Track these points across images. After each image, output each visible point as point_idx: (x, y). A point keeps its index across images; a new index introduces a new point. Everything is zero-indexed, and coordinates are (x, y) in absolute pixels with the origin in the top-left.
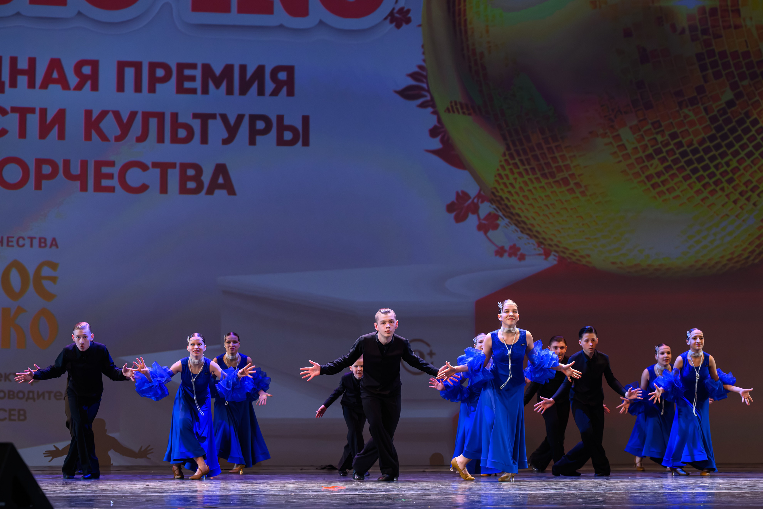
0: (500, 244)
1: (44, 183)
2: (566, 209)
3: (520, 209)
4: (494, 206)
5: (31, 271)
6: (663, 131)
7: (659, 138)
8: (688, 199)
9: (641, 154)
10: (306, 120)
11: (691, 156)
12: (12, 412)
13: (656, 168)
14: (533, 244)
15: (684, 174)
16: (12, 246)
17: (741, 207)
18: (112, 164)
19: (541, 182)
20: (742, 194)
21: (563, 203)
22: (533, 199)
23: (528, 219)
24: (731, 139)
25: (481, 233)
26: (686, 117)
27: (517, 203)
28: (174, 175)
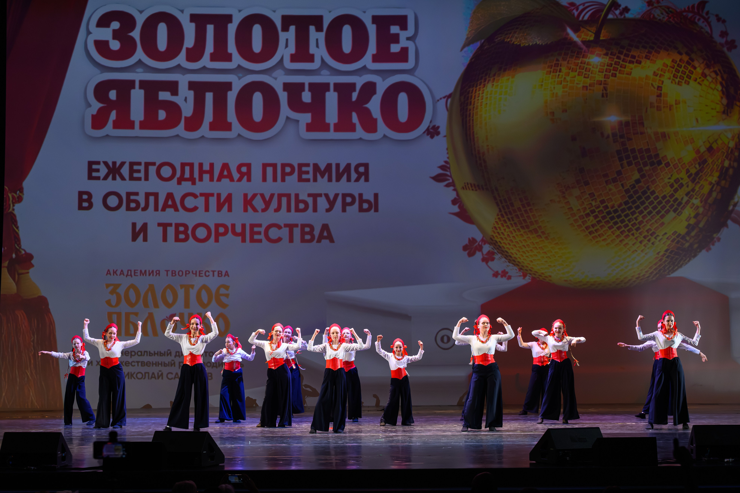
0: (495, 270)
1: (221, 238)
2: (536, 247)
3: (507, 248)
4: (492, 247)
5: (214, 292)
6: (596, 199)
7: (594, 203)
8: (612, 241)
9: (582, 213)
10: (376, 196)
11: (613, 214)
13: (592, 221)
14: (516, 270)
15: (610, 225)
16: (202, 276)
17: (644, 245)
18: (260, 225)
19: (520, 231)
20: (645, 237)
21: (534, 244)
23: (513, 254)
24: (638, 203)
25: (484, 263)
26: (610, 190)
27: (506, 245)
28: (297, 232)
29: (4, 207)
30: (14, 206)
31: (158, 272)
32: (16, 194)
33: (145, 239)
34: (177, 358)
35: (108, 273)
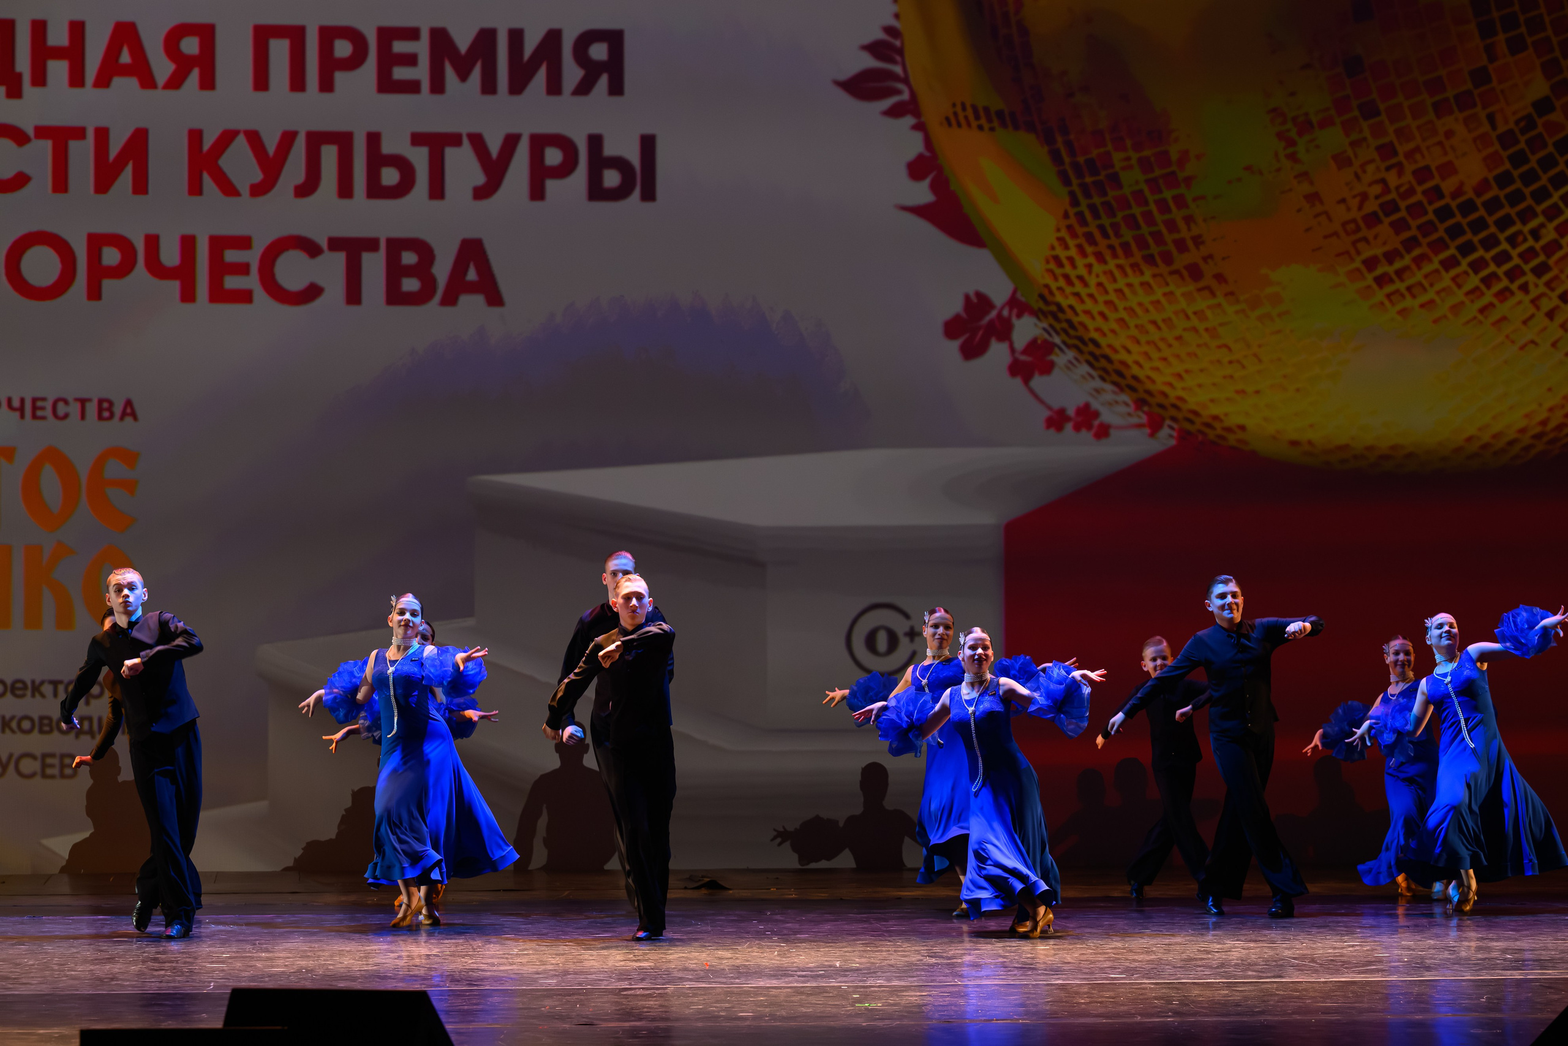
0: (1056, 406)
1: (108, 285)
2: (1195, 330)
3: (1097, 330)
4: (1045, 325)
5: (83, 470)
6: (1400, 164)
7: (1392, 179)
8: (1452, 309)
9: (1354, 213)
10: (648, 144)
11: (1459, 218)
12: (49, 761)
13: (1384, 243)
15: (1444, 255)
16: (43, 418)
18: (244, 243)
19: (1142, 273)
21: (1187, 317)
22: (1125, 309)
23: (1116, 351)
24: (1544, 180)
25: (1018, 381)
26: (1449, 134)
27: (1093, 318)
28: (374, 266)
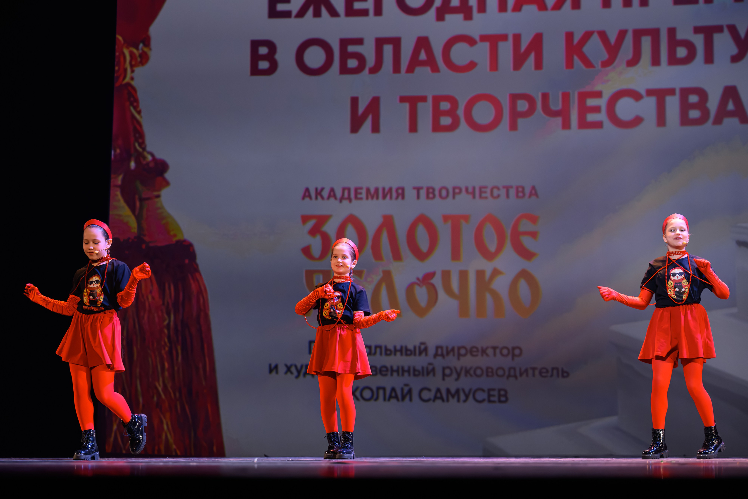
1: (520, 121)
5: (508, 227)
12: (492, 393)
16: (486, 198)
18: (598, 95)
28: (673, 103)
29: (115, 75)
30: (133, 71)
31: (400, 191)
32: (137, 49)
33: (376, 129)
34: (439, 358)
35: (307, 194)
